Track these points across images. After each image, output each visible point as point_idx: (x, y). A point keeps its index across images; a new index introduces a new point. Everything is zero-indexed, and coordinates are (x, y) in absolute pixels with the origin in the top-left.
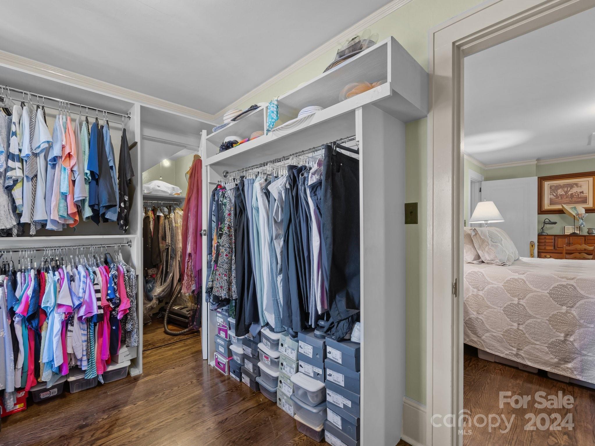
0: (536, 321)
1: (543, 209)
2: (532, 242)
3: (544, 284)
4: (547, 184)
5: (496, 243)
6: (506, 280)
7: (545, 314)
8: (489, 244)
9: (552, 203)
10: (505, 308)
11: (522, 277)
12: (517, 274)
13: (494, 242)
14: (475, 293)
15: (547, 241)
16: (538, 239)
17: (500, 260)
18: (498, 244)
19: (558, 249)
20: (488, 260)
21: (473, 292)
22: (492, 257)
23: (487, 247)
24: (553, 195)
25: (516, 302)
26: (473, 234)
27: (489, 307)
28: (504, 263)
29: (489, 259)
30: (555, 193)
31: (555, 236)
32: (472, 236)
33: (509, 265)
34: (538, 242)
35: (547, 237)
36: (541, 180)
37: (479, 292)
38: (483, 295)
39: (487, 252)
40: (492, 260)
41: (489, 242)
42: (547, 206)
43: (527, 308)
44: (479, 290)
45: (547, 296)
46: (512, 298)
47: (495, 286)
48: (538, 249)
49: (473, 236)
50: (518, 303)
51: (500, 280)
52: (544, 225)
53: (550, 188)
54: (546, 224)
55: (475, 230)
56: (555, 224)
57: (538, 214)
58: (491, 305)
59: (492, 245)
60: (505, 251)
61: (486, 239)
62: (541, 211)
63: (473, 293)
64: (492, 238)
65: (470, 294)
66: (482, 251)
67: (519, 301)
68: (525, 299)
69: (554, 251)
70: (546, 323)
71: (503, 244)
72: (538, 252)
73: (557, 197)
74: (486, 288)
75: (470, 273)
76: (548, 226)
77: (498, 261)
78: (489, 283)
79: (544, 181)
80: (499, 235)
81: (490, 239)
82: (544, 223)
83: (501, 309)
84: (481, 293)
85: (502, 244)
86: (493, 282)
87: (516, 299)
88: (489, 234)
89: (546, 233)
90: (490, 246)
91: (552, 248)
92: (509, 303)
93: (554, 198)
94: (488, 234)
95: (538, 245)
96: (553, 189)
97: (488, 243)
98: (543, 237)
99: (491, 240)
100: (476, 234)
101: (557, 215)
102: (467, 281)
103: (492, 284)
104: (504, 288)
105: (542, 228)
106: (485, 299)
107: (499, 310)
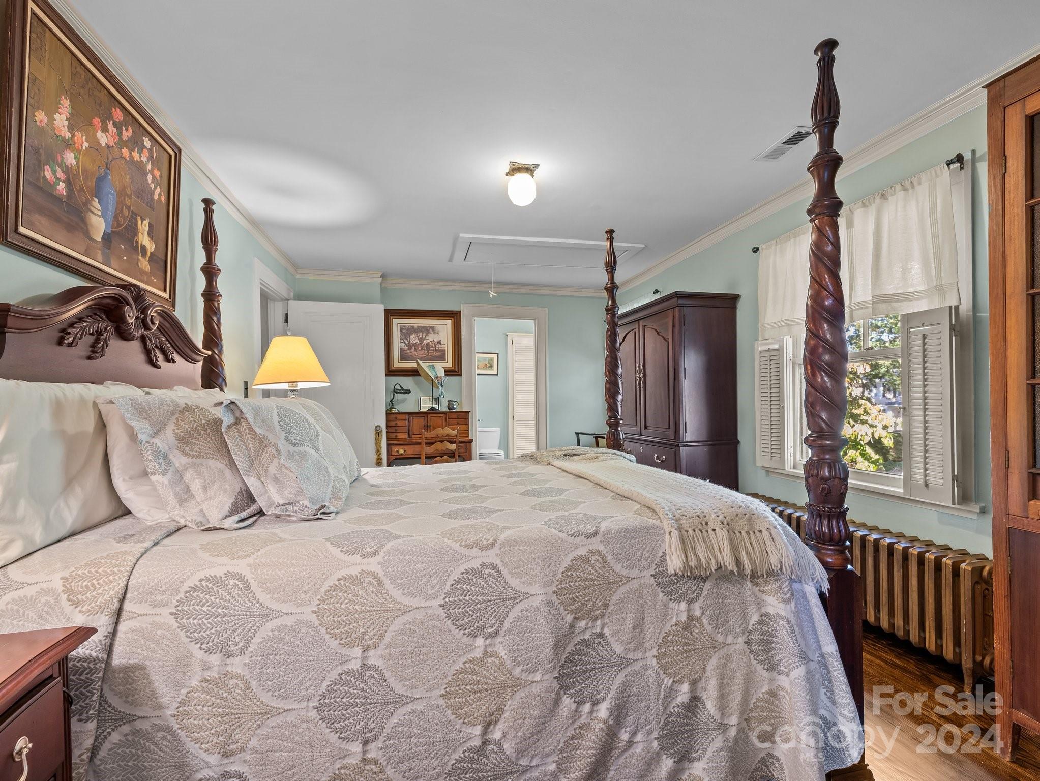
0: (414, 712)
1: (392, 368)
2: (378, 426)
3: (431, 576)
4: (396, 322)
5: (301, 445)
6: (323, 589)
7: (435, 678)
8: (279, 454)
9: (404, 357)
10: (323, 696)
11: (373, 565)
12: (357, 558)
13: (294, 444)
14: (213, 674)
15: (399, 423)
16: (387, 420)
17: (312, 501)
18: (308, 449)
19: (413, 436)
20: (278, 506)
21: (206, 667)
22: (288, 494)
23: (275, 461)
24: (405, 343)
25: (355, 665)
26: (227, 420)
27: (267, 713)
28: (323, 507)
29: (282, 502)
30: (407, 339)
31: (409, 414)
32: (223, 430)
33: (337, 513)
34: (387, 427)
35: (399, 417)
36: (390, 314)
37: (229, 661)
38: (245, 673)
39: (275, 479)
40: (289, 504)
41: (281, 448)
42: (397, 363)
43: (387, 675)
44: (229, 655)
45: (438, 618)
46: (344, 651)
47: (289, 621)
48: (388, 439)
49: (229, 427)
50: (363, 666)
51: (306, 593)
52: (394, 394)
53: (401, 331)
54: (397, 393)
55: (232, 406)
56: (409, 393)
57: (386, 375)
58: (275, 703)
59: (290, 456)
60: (326, 468)
61: (270, 436)
62: (391, 372)
63: (207, 674)
64: (288, 431)
65: (194, 683)
66: (259, 478)
67: (364, 658)
68: (382, 646)
69: (408, 442)
70: (438, 707)
71: (321, 448)
72: (388, 445)
73: (409, 346)
74: (256, 640)
75: (194, 589)
76: (399, 397)
77: (306, 503)
78: (267, 615)
79: (392, 317)
80: (311, 420)
81: (283, 434)
82: (394, 391)
83: (312, 704)
84: (237, 665)
85: (317, 449)
86: (284, 608)
87: (357, 652)
88: (280, 418)
89: (398, 410)
90: (283, 457)
91: (405, 436)
92: (334, 674)
93: (406, 348)
94: (276, 419)
95: (387, 432)
96: (406, 332)
97: (277, 449)
98: (393, 417)
99: (287, 439)
100: (237, 422)
101: (410, 378)
102: (182, 627)
103: (280, 614)
104: (318, 623)
105: (391, 401)
106: (254, 684)
107: (303, 713)
